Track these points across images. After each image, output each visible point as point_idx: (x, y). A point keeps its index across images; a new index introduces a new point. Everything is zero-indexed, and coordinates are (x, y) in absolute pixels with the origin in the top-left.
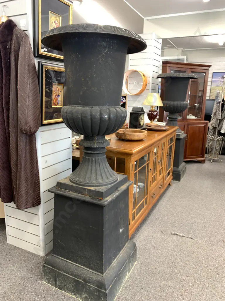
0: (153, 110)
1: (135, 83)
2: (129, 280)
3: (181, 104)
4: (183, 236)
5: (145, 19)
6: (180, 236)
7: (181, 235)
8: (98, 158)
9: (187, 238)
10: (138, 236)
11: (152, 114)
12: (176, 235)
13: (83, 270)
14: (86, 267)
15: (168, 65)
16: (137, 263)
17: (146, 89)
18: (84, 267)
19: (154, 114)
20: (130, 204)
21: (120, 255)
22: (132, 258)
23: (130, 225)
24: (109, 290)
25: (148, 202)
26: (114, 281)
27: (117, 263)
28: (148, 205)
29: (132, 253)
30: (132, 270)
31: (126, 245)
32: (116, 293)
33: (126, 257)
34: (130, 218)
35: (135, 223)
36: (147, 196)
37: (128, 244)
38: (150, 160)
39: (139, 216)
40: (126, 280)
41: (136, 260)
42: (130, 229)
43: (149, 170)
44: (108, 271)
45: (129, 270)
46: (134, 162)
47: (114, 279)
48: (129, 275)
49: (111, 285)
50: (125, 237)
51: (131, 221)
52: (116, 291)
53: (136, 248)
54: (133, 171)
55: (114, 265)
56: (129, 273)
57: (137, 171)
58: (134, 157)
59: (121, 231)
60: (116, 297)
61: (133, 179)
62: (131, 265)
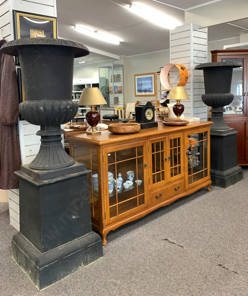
0: (179, 104)
1: (176, 77)
2: (81, 271)
3: (220, 97)
4: (173, 243)
5: (185, 10)
6: (170, 242)
7: (172, 241)
8: (49, 145)
9: (177, 246)
10: (125, 236)
11: (177, 108)
12: (166, 241)
13: (31, 247)
14: (34, 245)
15: (218, 54)
16: (102, 259)
17: (187, 82)
18: (33, 245)
19: (179, 108)
20: (105, 196)
21: (73, 242)
22: (93, 251)
23: (105, 219)
24: (44, 268)
25: (147, 201)
26: (53, 263)
27: (64, 248)
28: (147, 206)
29: (91, 245)
30: (92, 263)
31: (85, 235)
32: (58, 277)
33: (79, 245)
34: (106, 212)
35: (117, 219)
36: (144, 195)
37: (89, 235)
38: (143, 155)
39: (126, 213)
40: (79, 270)
41: (102, 256)
42: (106, 224)
43: (144, 166)
44: (50, 252)
45: (85, 260)
46: (105, 153)
47: (54, 261)
48: (86, 266)
49: (47, 265)
50: (83, 225)
51: (109, 216)
52: (58, 275)
53: (99, 241)
54: (104, 162)
55: (60, 248)
56: (86, 265)
57: (115, 164)
58: (106, 148)
59: (74, 217)
60: (59, 281)
61: (106, 171)
62: (91, 257)
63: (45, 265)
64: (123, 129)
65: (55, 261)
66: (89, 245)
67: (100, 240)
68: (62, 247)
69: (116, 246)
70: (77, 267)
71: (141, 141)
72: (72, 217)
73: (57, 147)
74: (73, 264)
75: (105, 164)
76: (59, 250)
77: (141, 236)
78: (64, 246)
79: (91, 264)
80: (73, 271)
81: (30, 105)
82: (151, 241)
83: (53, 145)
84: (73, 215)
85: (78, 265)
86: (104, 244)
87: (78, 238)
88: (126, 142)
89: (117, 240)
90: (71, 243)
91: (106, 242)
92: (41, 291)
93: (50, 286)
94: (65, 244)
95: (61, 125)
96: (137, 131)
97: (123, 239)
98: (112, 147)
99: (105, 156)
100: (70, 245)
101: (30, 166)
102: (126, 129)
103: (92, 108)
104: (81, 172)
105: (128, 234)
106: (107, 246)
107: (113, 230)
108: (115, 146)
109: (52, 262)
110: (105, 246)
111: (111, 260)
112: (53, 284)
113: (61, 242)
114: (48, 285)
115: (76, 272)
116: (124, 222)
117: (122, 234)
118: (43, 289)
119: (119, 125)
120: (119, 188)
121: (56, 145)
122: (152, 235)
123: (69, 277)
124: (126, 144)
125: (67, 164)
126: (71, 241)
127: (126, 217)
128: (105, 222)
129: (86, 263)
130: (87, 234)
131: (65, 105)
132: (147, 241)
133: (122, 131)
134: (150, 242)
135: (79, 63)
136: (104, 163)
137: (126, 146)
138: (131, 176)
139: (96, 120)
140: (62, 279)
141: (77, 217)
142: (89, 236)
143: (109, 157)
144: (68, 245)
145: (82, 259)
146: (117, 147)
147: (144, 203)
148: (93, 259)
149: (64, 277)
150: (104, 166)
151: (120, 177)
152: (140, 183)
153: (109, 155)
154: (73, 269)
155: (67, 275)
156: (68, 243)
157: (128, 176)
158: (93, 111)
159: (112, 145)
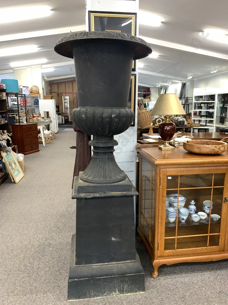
20: (160, 224)
21: (110, 264)
22: (131, 282)
23: (158, 250)
24: (73, 281)
25: (223, 244)
26: (84, 279)
27: (98, 267)
28: (222, 250)
29: (131, 274)
30: (130, 294)
31: (126, 262)
32: (88, 294)
33: (115, 271)
34: (159, 242)
35: (174, 254)
36: (219, 235)
37: (130, 262)
38: (223, 186)
39: (188, 250)
40: (112, 296)
41: (144, 290)
42: (159, 255)
43: (223, 200)
44: (83, 266)
45: (120, 288)
46: (163, 175)
47: (84, 278)
48: (121, 295)
49: (77, 278)
50: (124, 250)
51: (163, 248)
52: (88, 292)
53: (141, 274)
54: (161, 185)
55: (94, 267)
56: (121, 293)
57: (178, 190)
58: (165, 169)
59: (113, 239)
60: (88, 299)
61: (163, 196)
62: (128, 287)
63: (75, 279)
64: (198, 148)
65: (86, 278)
66: (127, 274)
67: (143, 273)
68: (97, 266)
69: (166, 285)
70: (111, 292)
71: (223, 167)
72: (111, 238)
73: (104, 160)
74: (106, 287)
75: (163, 188)
76: (93, 268)
77: (203, 285)
78: (99, 265)
79: (128, 294)
80: (105, 294)
81: (81, 112)
82: (213, 298)
83: (101, 157)
84: (113, 237)
85: (111, 290)
86: (155, 277)
87: (117, 262)
88: (197, 166)
89: (171, 277)
90: (107, 265)
91: (157, 275)
92: (69, 302)
93: (78, 300)
94: (101, 264)
95: (114, 136)
96: (219, 153)
97: (180, 279)
98: (174, 169)
99: (164, 179)
100: (106, 266)
101: (81, 177)
102: (202, 149)
103: (167, 119)
104: (125, 192)
105: (187, 275)
106: (157, 280)
107: (168, 264)
108: (179, 169)
109: (82, 278)
110: (154, 278)
111: (151, 301)
112: (81, 299)
113: (96, 260)
114: (76, 299)
115: (108, 296)
116: (183, 260)
117: (181, 272)
118: (71, 300)
119: (202, 142)
120: (183, 218)
121: (104, 157)
122: (219, 290)
123: (100, 299)
124: (197, 168)
125: (112, 180)
126: (108, 262)
127: (188, 255)
128: (157, 253)
129: (122, 291)
130: (128, 261)
131: (108, 113)
132: (207, 295)
133: (196, 150)
134: (210, 299)
135: (211, 72)
136: (161, 187)
137: (197, 171)
138: (207, 207)
139: (169, 133)
140: (93, 298)
141: (118, 240)
142: (130, 264)
143: (168, 180)
144: (104, 266)
145: (117, 285)
146: (182, 170)
147: (217, 244)
148: (130, 290)
149: (95, 297)
150: (161, 190)
151: (192, 205)
152: (216, 219)
153: (170, 178)
154: (106, 292)
155: (98, 296)
156: (104, 264)
157: (204, 207)
158: (168, 122)
159: (173, 166)
